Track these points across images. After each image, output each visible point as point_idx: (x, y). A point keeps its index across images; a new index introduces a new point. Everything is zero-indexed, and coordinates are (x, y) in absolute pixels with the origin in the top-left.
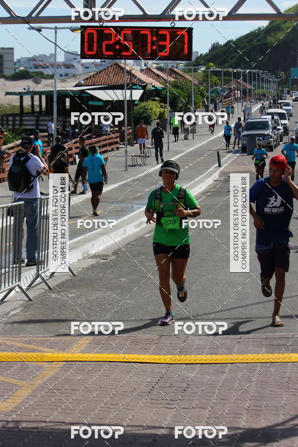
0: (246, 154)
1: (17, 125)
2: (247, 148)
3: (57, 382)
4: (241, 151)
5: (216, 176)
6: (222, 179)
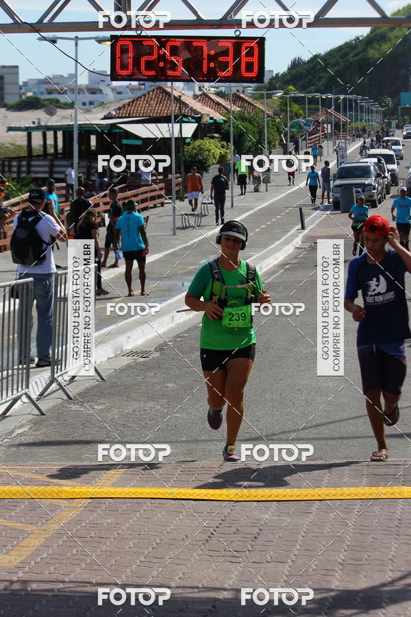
0: (340, 212)
1: (24, 172)
2: (340, 203)
4: (332, 208)
5: (298, 241)
6: (306, 246)
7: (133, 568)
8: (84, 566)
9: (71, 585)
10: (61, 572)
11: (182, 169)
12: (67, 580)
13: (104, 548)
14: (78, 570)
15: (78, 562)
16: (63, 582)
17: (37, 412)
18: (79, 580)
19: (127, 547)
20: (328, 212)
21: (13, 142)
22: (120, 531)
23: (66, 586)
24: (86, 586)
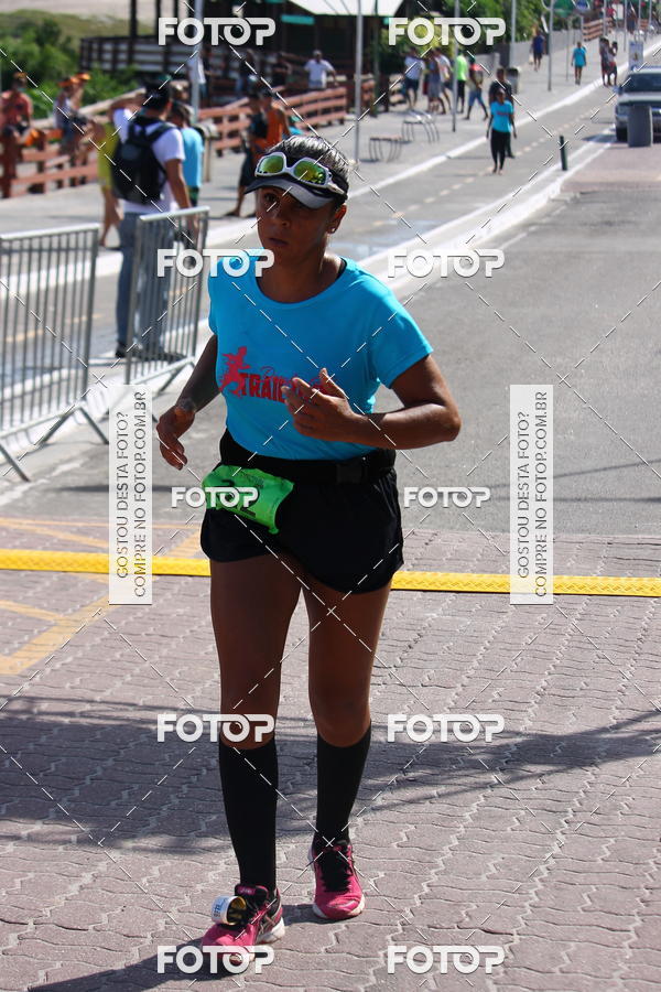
0: (626, 145)
1: (122, 61)
2: (628, 131)
3: (131, 618)
4: (616, 138)
5: (554, 190)
6: (568, 197)
7: (207, 685)
8: (128, 678)
9: (103, 707)
10: (92, 686)
11: (376, 66)
12: (98, 698)
13: (165, 652)
14: (118, 684)
15: (119, 672)
16: (91, 702)
17: (97, 439)
18: (117, 700)
19: (202, 653)
20: (608, 145)
21: (111, 14)
22: (195, 628)
23: (94, 708)
24: (127, 710)
